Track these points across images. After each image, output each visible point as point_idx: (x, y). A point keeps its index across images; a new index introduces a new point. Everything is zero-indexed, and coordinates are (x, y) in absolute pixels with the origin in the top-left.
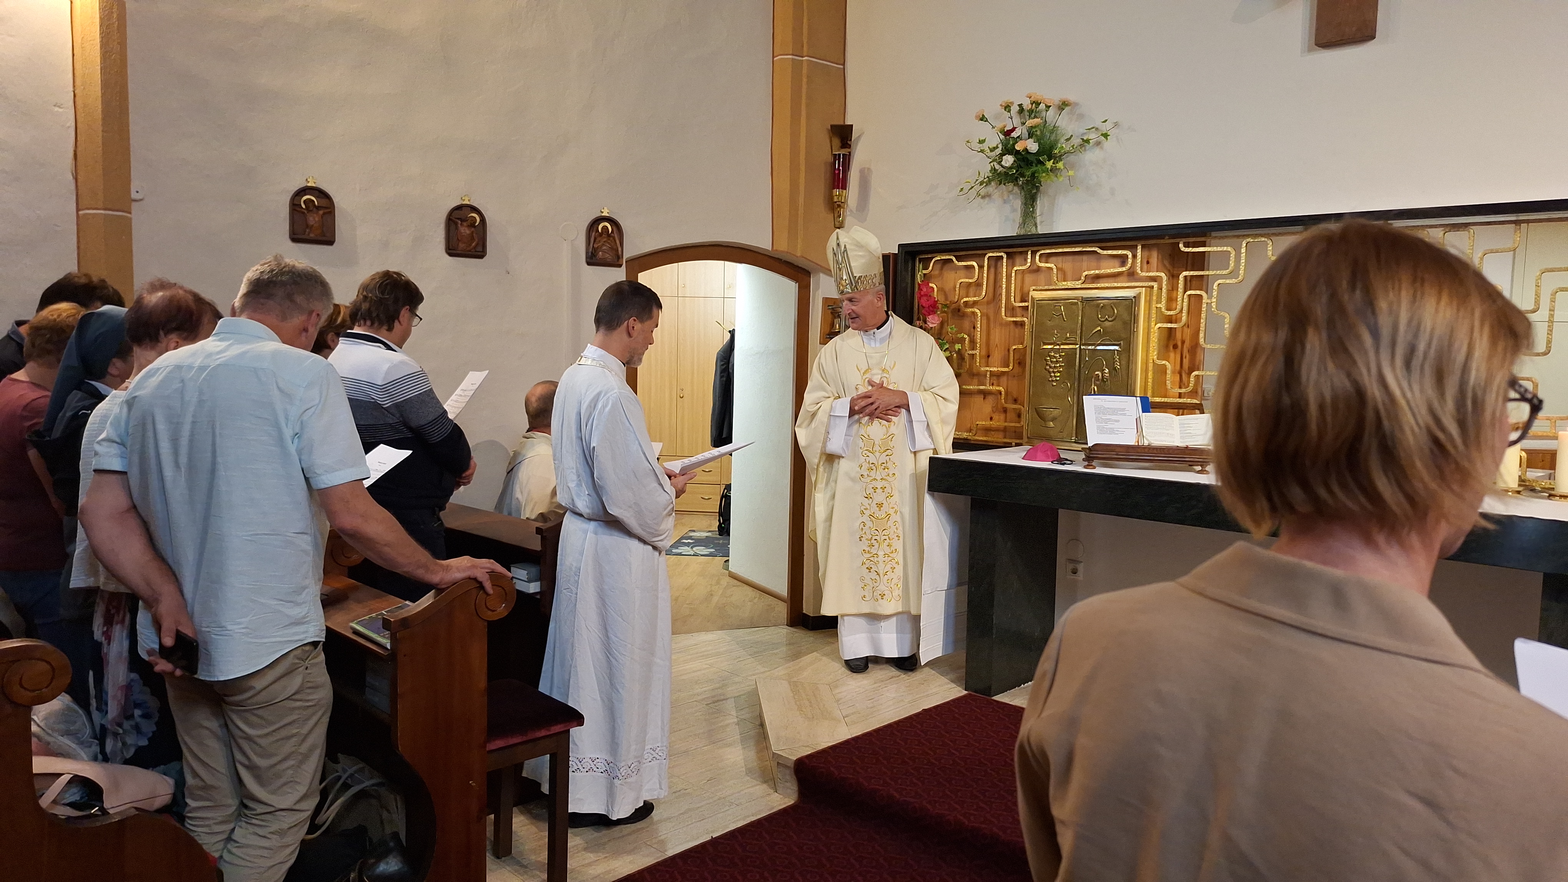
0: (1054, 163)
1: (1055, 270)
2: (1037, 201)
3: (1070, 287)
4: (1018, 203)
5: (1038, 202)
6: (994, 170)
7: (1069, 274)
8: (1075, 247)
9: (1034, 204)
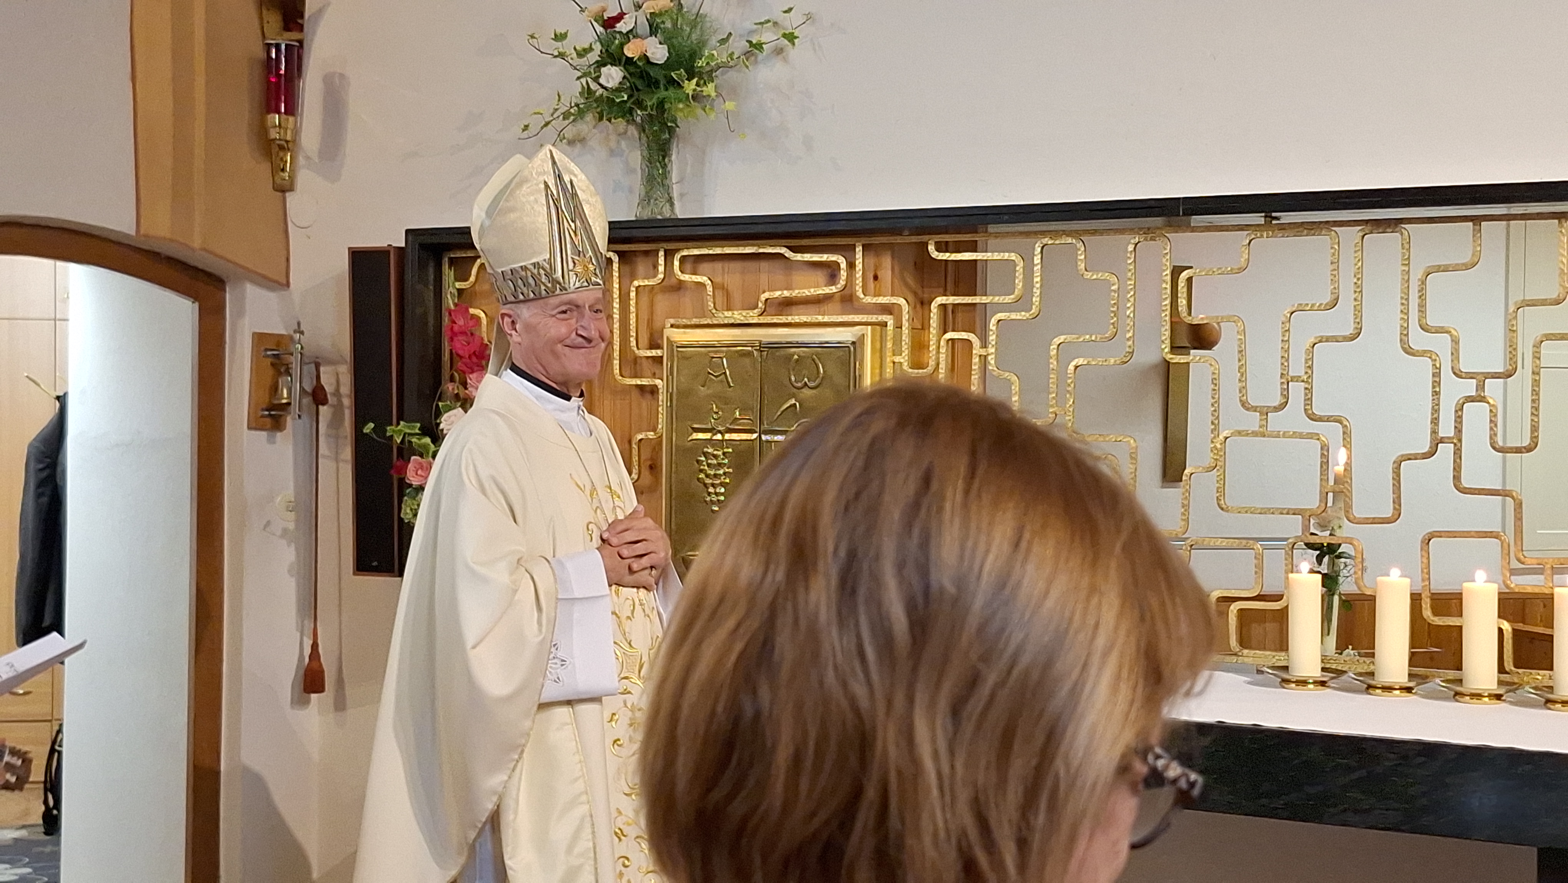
0: (698, 85)
1: (710, 289)
2: (670, 156)
3: (739, 322)
4: (636, 157)
5: (674, 157)
6: (588, 92)
7: (737, 296)
8: (745, 246)
9: (666, 160)
